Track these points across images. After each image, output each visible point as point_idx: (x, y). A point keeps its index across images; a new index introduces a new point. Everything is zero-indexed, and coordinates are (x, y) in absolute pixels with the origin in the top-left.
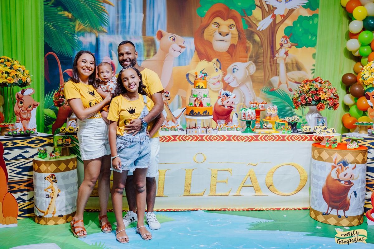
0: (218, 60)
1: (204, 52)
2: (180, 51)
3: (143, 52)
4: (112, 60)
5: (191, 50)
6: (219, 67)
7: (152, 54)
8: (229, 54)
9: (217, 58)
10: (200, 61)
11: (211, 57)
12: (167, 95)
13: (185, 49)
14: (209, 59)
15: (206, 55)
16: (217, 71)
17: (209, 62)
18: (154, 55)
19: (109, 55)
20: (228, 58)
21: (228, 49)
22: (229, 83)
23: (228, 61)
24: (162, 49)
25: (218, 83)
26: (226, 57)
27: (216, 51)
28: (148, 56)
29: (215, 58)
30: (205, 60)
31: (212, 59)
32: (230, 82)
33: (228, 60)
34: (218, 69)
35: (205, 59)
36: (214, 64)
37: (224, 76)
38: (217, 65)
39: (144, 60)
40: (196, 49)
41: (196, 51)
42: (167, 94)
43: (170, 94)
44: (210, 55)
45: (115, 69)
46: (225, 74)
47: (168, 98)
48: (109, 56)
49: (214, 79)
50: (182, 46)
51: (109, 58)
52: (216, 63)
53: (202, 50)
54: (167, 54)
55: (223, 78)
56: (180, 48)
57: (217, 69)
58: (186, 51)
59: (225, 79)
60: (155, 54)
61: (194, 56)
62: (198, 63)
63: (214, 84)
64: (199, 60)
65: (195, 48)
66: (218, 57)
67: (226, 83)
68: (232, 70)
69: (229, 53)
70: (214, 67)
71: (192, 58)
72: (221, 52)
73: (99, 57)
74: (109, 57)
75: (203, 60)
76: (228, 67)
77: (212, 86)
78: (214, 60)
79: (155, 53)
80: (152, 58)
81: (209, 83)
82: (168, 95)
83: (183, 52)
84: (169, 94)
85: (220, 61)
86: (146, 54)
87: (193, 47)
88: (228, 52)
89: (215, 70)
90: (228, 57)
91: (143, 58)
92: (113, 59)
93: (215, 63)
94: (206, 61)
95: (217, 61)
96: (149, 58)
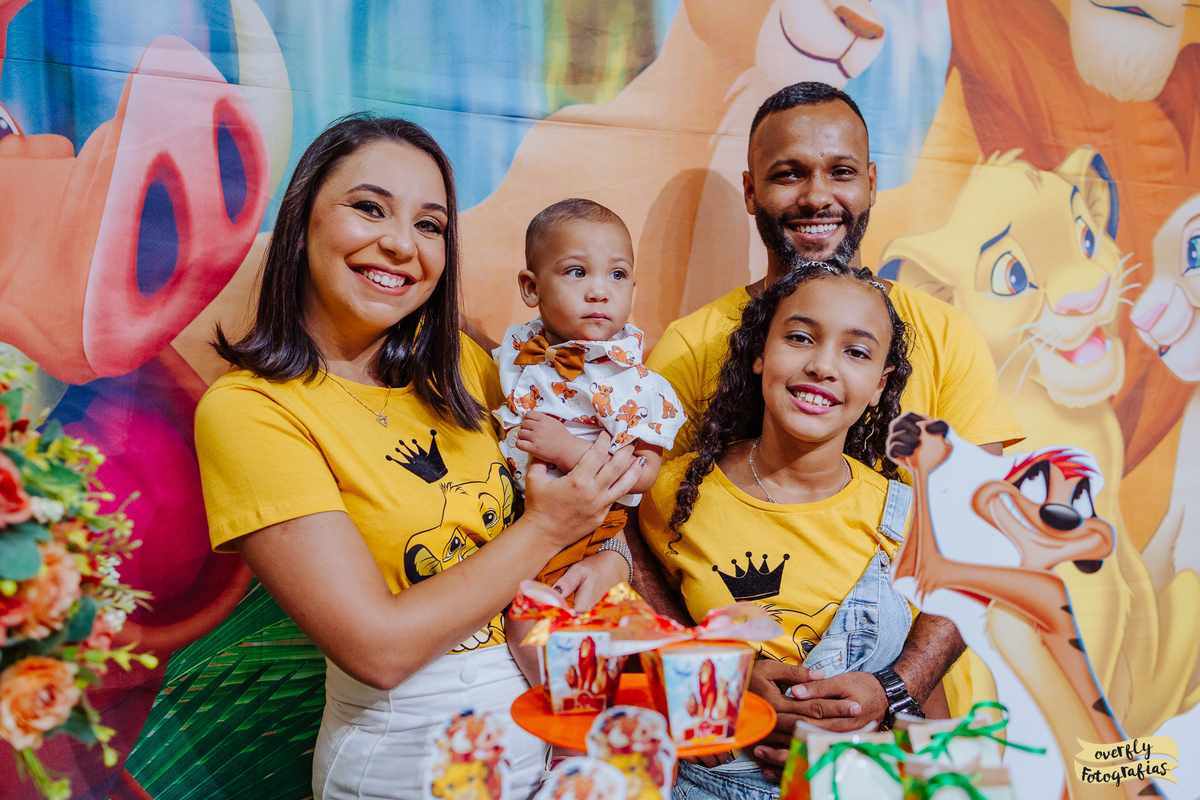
0: (1097, 163)
1: (1010, 92)
2: (837, 62)
3: (536, 36)
4: (232, 80)
5: (923, 62)
6: (1103, 221)
7: (616, 57)
8: (1168, 125)
9: (1093, 144)
10: (981, 158)
11: (1054, 134)
12: (1061, 503)
13: (878, 44)
14: (1044, 156)
15: (1019, 109)
16: (1090, 252)
17: (1045, 175)
18: (633, 73)
19: (203, 31)
20: (1164, 154)
21: (1162, 83)
22: (1163, 350)
23: (1164, 176)
24: (701, 28)
25: (1093, 349)
26: (1153, 143)
27: (1092, 89)
28: (582, 73)
29: (1080, 143)
30: (1019, 158)
31: (1063, 154)
32: (1166, 343)
33: (1162, 168)
34: (1101, 237)
35: (1017, 152)
36: (1075, 190)
37: (1134, 295)
38: (1091, 204)
39: (544, 117)
40: (956, 60)
41: (955, 72)
42: (1063, 488)
43: (1096, 483)
44: (1051, 120)
45: (256, 182)
46: (1138, 279)
47: (1079, 544)
48: (205, 38)
49: (1073, 313)
50: (854, 17)
51: (204, 64)
52: (1090, 187)
53: (1001, 72)
54: (740, 81)
55: (1126, 310)
56: (844, 36)
57: (1089, 235)
58: (886, 61)
59: (1140, 313)
60: (640, 63)
61: (939, 117)
62: (963, 179)
63: (1069, 356)
64: (974, 149)
65: (954, 50)
66: (1099, 137)
67: (1145, 349)
68: (1185, 247)
69: (1171, 115)
70: (1070, 218)
71: (926, 125)
72: (1120, 97)
73: (89, 38)
74: (201, 50)
75: (1003, 152)
76: (1160, 220)
77: (1053, 369)
78: (1078, 161)
79: (645, 54)
80: (611, 99)
81: (1039, 348)
82: (1082, 507)
83: (865, 74)
84: (1084, 485)
85: (1112, 172)
86: (560, 53)
87: (937, 38)
88: (1162, 100)
89: (1079, 245)
90: (1162, 142)
91: (536, 96)
92: (244, 74)
93: (1082, 188)
94: (1024, 166)
95: (1093, 172)
96: (590, 99)
